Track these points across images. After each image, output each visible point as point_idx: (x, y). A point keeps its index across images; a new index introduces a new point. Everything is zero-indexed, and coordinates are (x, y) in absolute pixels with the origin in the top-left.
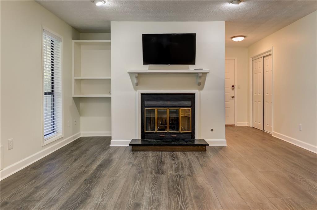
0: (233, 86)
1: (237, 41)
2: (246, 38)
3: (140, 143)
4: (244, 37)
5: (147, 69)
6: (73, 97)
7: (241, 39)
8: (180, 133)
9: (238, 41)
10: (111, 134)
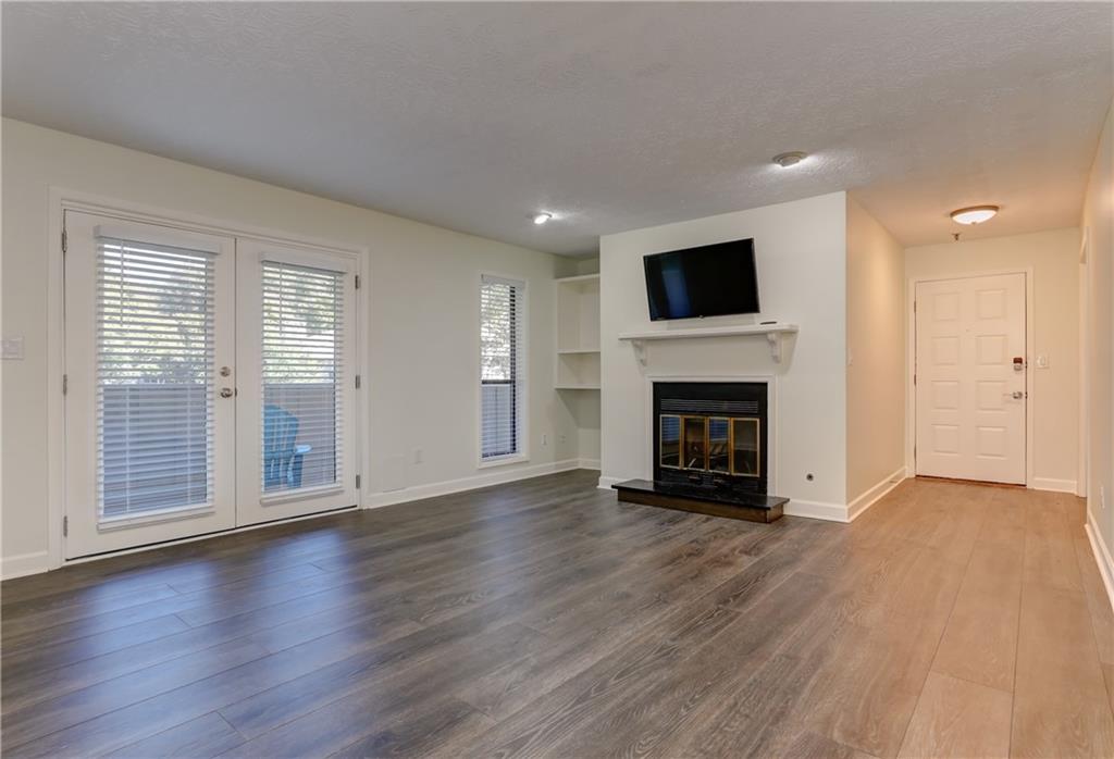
0: (1018, 361)
1: (970, 223)
2: (1000, 211)
3: (650, 487)
4: (995, 208)
5: (663, 328)
6: (557, 389)
7: (983, 216)
8: (730, 476)
9: (974, 223)
10: (599, 465)
